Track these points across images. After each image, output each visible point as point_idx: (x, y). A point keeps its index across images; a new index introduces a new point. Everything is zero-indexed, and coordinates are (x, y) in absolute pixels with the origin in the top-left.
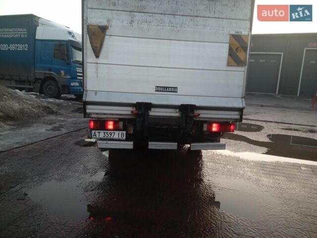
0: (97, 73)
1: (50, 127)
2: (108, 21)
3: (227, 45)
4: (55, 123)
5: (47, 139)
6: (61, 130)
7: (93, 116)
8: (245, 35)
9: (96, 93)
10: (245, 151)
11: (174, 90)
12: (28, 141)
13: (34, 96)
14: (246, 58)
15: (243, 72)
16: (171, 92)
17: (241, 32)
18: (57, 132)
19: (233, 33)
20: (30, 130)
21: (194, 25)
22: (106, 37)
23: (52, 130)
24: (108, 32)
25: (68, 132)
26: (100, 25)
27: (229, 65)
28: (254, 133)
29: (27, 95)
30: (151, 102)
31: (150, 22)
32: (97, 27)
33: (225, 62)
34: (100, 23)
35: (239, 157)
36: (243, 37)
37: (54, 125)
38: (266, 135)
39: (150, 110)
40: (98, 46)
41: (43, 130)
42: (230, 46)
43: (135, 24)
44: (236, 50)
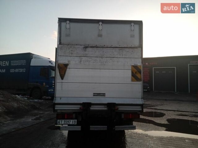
0: (62, 87)
1: (34, 118)
2: (69, 61)
3: (131, 71)
4: (37, 115)
5: (32, 125)
6: (40, 120)
7: (58, 111)
8: (139, 66)
9: (61, 98)
10: (152, 130)
11: (103, 95)
12: (21, 127)
13: (26, 99)
14: (141, 77)
15: (140, 85)
16: (102, 96)
17: (137, 64)
18: (38, 121)
19: (133, 65)
20: (23, 120)
21: (112, 62)
22: (67, 69)
23: (35, 119)
24: (68, 67)
25: (44, 120)
26: (64, 63)
27: (132, 81)
28: (158, 118)
29: (22, 98)
30: (91, 102)
31: (90, 61)
32: (63, 65)
33: (130, 80)
34: (65, 62)
35: (147, 134)
36: (138, 66)
37: (37, 116)
38: (166, 119)
39: (91, 106)
40: (63, 74)
41: (30, 120)
42: (132, 71)
43: (82, 62)
44: (135, 73)
